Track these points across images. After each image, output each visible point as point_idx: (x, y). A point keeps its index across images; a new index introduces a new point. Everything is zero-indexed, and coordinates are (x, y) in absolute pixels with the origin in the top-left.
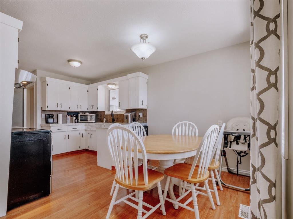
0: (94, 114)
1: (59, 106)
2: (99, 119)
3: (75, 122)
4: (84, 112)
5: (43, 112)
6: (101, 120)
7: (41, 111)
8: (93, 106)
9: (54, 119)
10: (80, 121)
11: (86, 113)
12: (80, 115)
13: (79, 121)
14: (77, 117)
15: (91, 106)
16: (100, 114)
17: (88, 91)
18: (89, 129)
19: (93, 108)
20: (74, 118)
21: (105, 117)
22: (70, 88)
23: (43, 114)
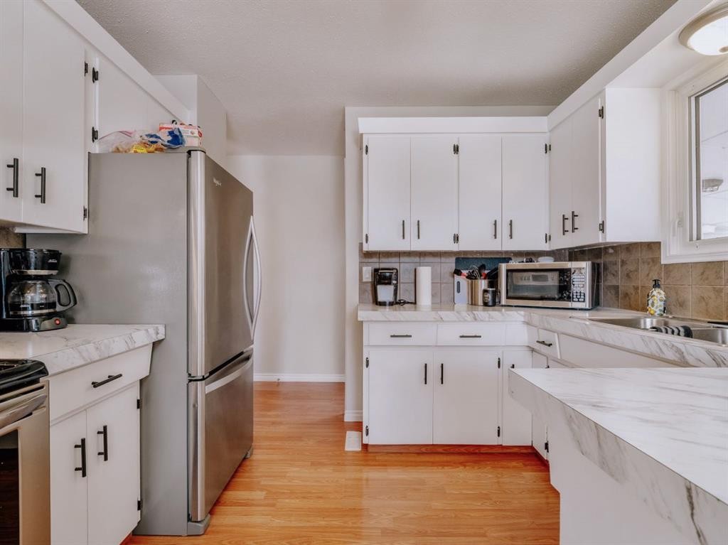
0: (585, 265)
1: (411, 230)
2: (616, 288)
3: (486, 304)
4: (531, 255)
5: (366, 260)
6: (626, 295)
7: (360, 257)
8: (574, 216)
9: (396, 286)
10: (508, 297)
11: (540, 259)
12: (508, 271)
13: (504, 301)
14: (493, 279)
15: (564, 219)
16: (623, 263)
17: (548, 148)
18: (543, 349)
19: (574, 229)
20: (483, 284)
21: (662, 283)
22: (456, 149)
23: (364, 269)
